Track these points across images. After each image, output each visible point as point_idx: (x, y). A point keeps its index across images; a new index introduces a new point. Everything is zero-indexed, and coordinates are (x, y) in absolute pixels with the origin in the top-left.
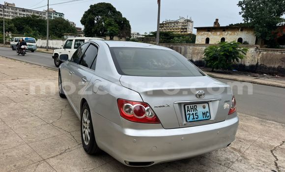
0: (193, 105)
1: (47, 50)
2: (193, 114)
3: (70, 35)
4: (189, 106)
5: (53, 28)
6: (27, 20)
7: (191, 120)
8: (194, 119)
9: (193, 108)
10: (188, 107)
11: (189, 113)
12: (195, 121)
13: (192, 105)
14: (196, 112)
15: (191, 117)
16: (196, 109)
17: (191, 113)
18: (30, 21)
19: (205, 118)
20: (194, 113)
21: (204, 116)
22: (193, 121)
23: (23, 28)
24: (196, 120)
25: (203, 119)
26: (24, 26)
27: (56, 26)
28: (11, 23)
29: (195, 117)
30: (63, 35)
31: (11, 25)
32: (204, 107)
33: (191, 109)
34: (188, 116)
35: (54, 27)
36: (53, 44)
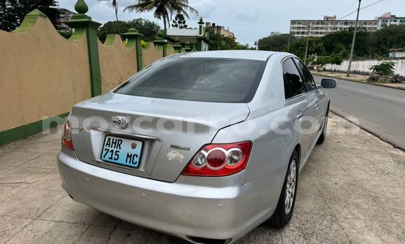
0: (118, 139)
1: (348, 76)
2: (112, 151)
3: (399, 51)
4: (112, 138)
5: (379, 43)
6: (340, 35)
7: (106, 158)
8: (111, 158)
9: (115, 143)
10: (109, 139)
11: (107, 148)
12: (111, 162)
13: (115, 138)
14: (118, 150)
15: (109, 155)
16: (119, 145)
17: (110, 149)
18: (344, 36)
19: (128, 164)
20: (115, 150)
21: (129, 159)
22: (108, 162)
23: (334, 46)
24: (113, 161)
25: (125, 163)
26: (335, 44)
27: (384, 39)
28: (320, 42)
29: (114, 156)
30: (389, 52)
31: (319, 45)
32: (134, 147)
33: (113, 143)
34: (104, 152)
35: (382, 40)
36: (364, 67)
